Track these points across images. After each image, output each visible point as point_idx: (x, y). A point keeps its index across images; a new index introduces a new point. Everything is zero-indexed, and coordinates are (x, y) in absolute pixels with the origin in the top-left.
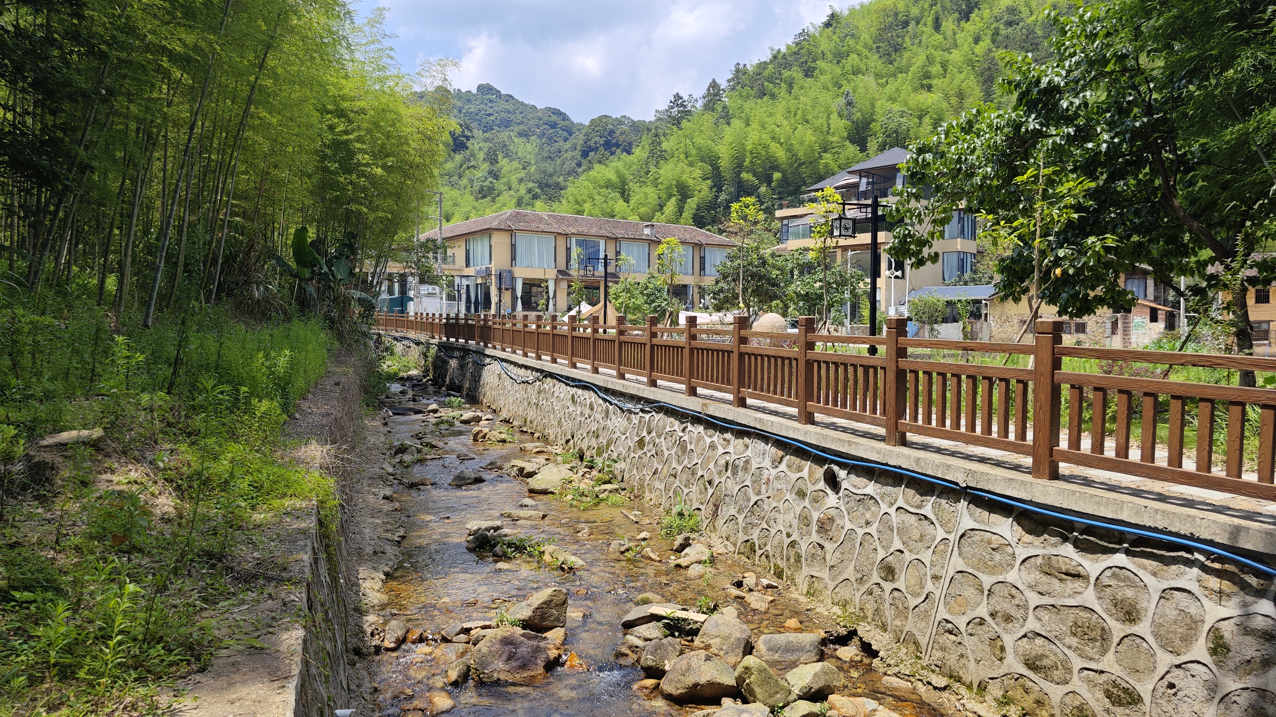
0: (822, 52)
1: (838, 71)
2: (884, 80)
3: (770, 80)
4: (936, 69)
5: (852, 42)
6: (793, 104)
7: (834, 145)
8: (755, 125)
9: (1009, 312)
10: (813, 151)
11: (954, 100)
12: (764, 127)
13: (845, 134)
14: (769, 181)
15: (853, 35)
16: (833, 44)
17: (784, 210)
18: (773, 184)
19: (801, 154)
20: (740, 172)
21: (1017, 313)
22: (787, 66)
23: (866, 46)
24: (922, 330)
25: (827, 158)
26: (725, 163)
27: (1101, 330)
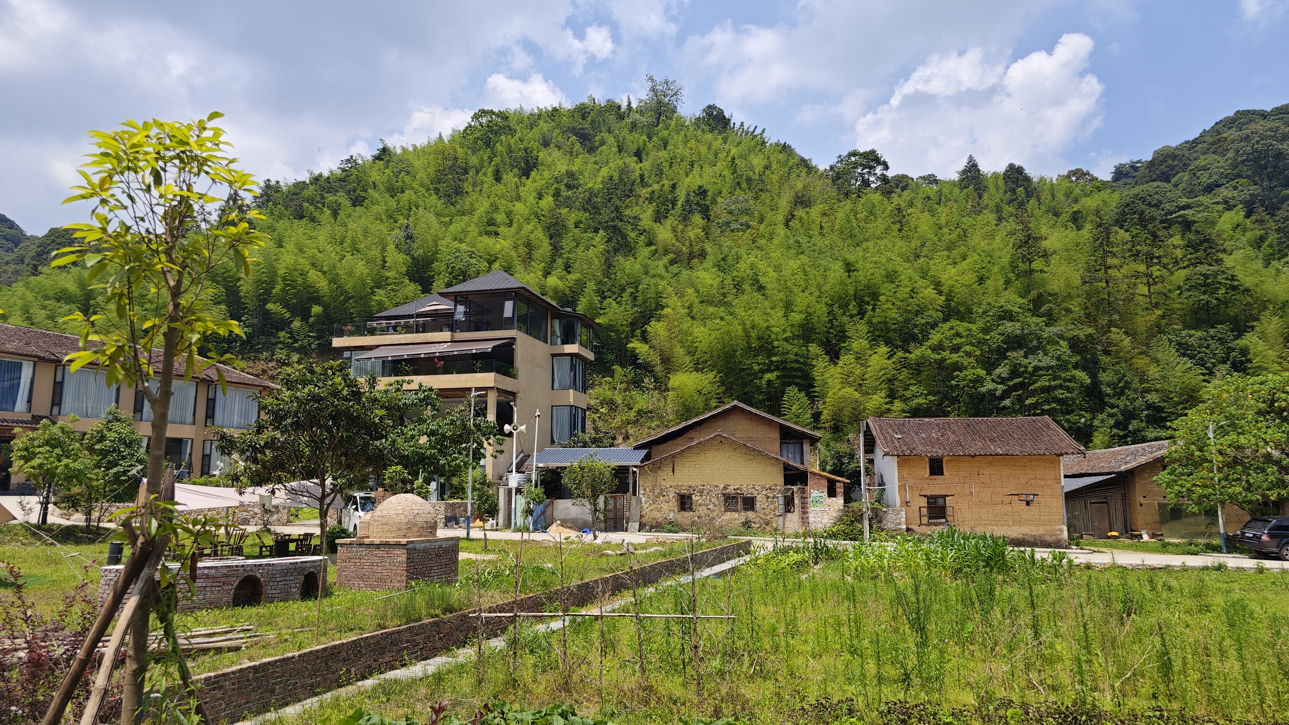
0: (374, 183)
1: (393, 203)
2: (448, 219)
3: (311, 201)
4: (500, 217)
5: (407, 179)
6: (339, 231)
7: (390, 281)
8: (290, 246)
9: (664, 483)
10: (364, 285)
11: (522, 250)
12: (301, 251)
13: (404, 269)
14: (305, 316)
15: (408, 173)
16: (385, 178)
17: (345, 338)
18: (311, 320)
19: (349, 286)
20: (266, 302)
21: (673, 484)
22: (332, 190)
23: (422, 185)
24: (550, 508)
25: (380, 295)
26: (246, 286)
27: (772, 507)
